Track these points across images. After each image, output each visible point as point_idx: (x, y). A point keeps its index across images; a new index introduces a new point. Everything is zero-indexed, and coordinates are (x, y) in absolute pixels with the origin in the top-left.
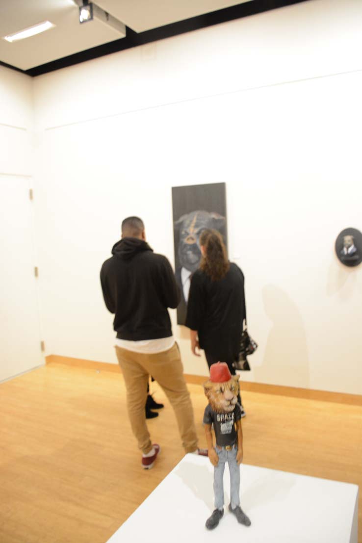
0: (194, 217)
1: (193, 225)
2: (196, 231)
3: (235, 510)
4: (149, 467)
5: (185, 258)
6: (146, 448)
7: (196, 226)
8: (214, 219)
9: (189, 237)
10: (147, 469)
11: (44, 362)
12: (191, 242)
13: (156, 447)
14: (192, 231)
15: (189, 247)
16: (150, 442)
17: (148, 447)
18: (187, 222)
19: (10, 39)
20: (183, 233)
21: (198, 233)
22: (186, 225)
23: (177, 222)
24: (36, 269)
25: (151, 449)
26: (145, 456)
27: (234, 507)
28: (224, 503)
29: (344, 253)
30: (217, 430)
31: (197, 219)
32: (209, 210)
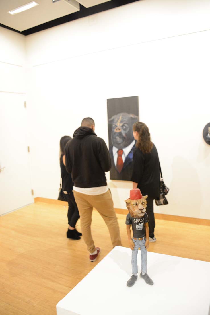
0: (120, 117)
1: (119, 121)
2: (121, 125)
3: (144, 275)
4: (94, 260)
5: (115, 140)
6: (92, 250)
7: (121, 122)
8: (131, 117)
9: (117, 128)
10: (93, 261)
11: (33, 201)
12: (118, 131)
13: (98, 249)
14: (119, 125)
15: (117, 134)
16: (94, 246)
17: (93, 249)
18: (116, 119)
19: (12, 13)
20: (114, 126)
21: (123, 126)
22: (115, 121)
23: (110, 120)
24: (28, 148)
25: (95, 250)
26: (91, 254)
27: (143, 274)
28: (138, 272)
29: (208, 137)
30: (134, 228)
31: (122, 118)
32: (129, 112)
